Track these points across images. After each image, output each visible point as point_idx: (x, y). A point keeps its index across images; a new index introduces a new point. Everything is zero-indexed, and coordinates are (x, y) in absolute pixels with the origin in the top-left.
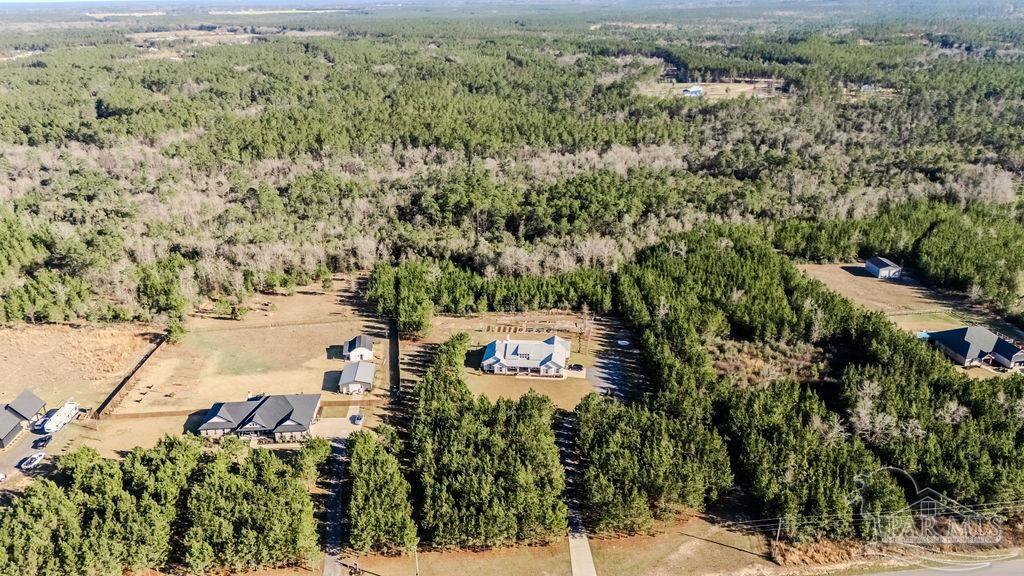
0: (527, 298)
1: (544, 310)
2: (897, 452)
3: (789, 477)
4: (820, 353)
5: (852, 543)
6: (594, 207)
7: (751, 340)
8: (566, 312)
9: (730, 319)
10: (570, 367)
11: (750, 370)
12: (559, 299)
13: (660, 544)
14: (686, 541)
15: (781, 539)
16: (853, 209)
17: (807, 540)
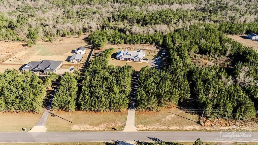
0: (137, 40)
1: (141, 44)
2: (253, 90)
3: (210, 96)
4: (228, 59)
5: (231, 120)
6: (163, 17)
7: (206, 54)
8: (148, 45)
9: (200, 48)
10: (144, 59)
11: (203, 63)
12: (147, 41)
13: (160, 115)
14: (169, 115)
15: (204, 117)
16: (246, 21)
17: (214, 118)
